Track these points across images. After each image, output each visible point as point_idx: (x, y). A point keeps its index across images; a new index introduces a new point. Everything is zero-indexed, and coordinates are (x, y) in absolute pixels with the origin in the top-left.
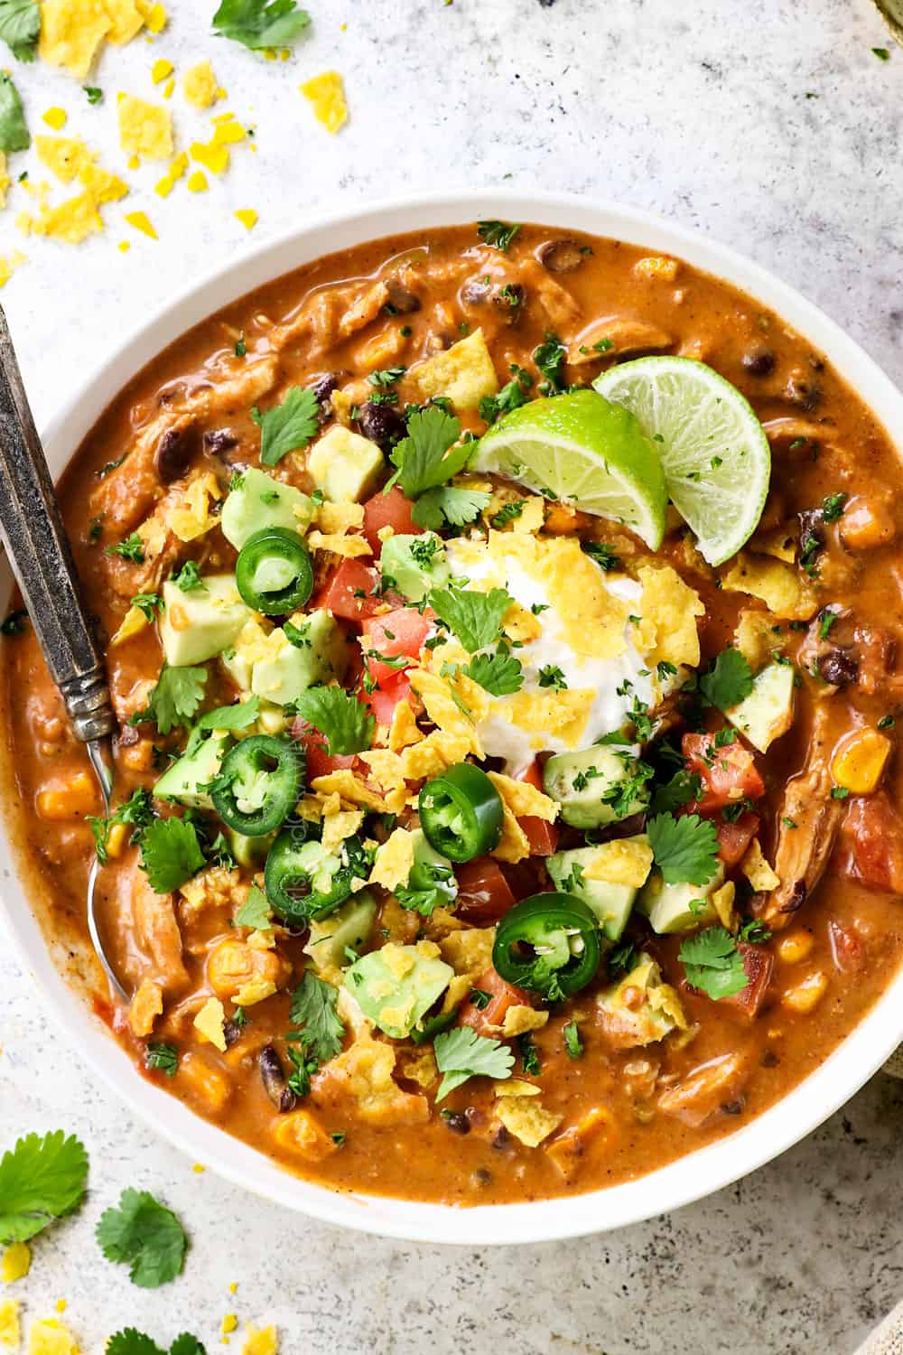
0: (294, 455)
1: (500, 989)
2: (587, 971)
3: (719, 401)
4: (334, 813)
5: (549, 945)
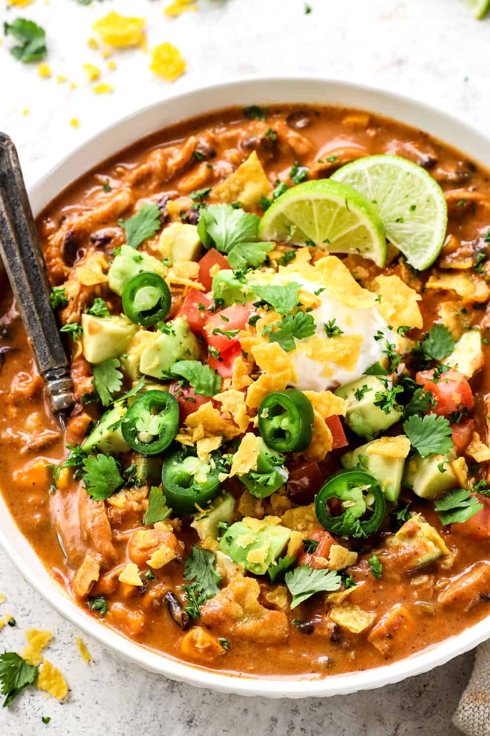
0: (149, 242)
1: (323, 538)
2: (379, 517)
3: (408, 174)
4: (201, 439)
5: (352, 500)
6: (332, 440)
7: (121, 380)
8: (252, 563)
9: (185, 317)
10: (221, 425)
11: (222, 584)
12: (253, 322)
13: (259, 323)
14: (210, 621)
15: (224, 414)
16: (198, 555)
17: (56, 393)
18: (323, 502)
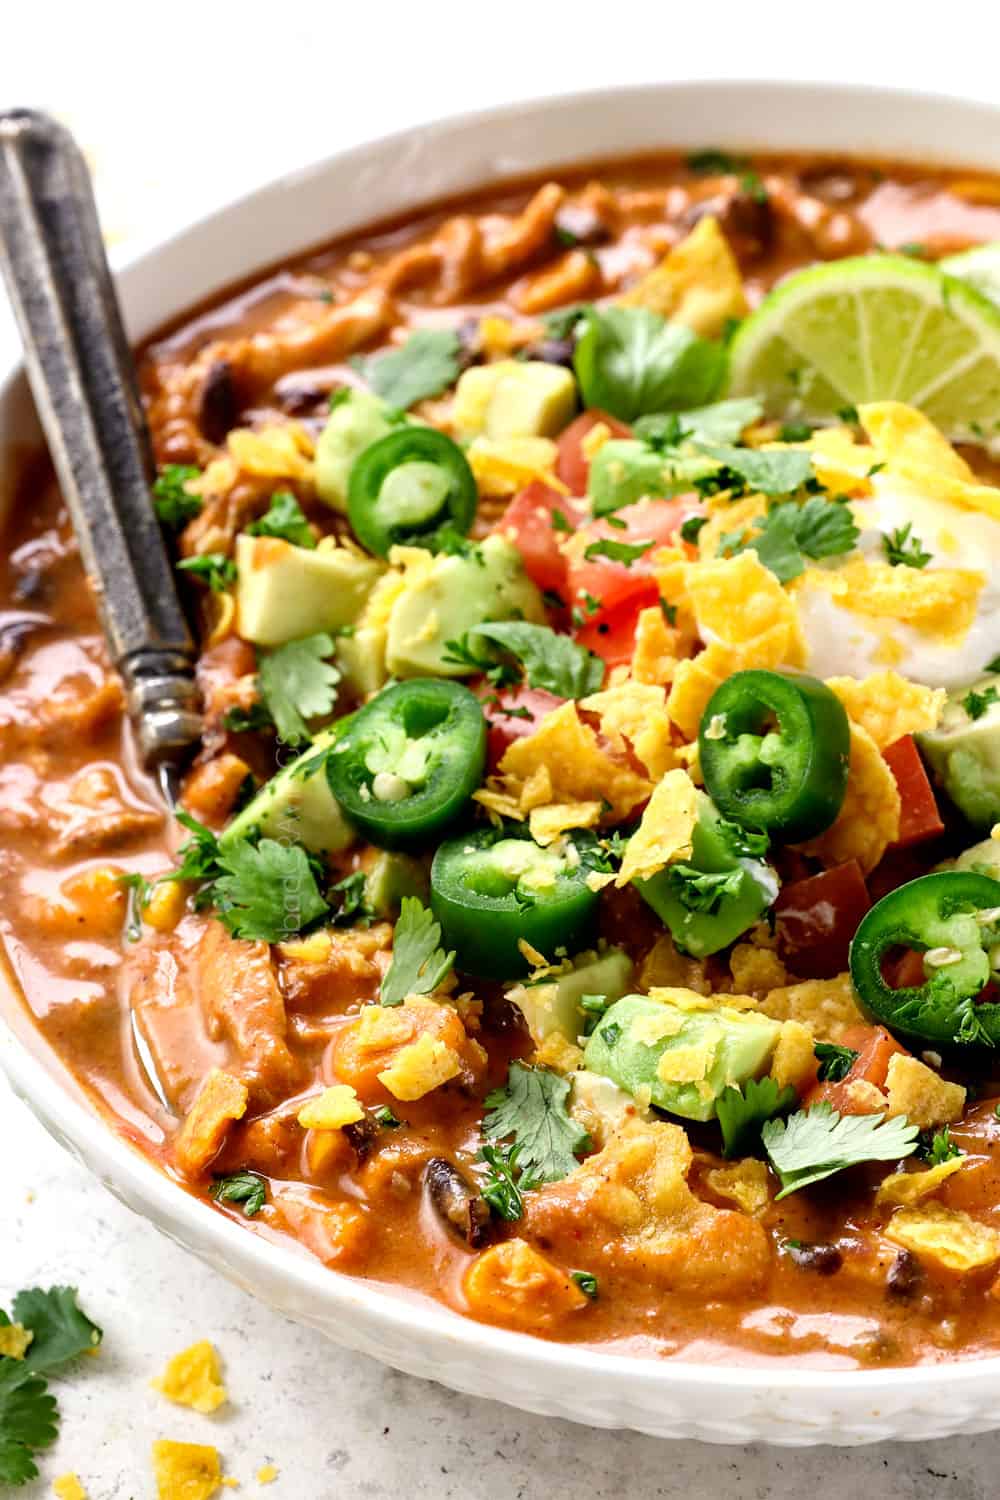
1: (870, 1042)
4: (544, 805)
5: (951, 947)
6: (898, 805)
7: (335, 686)
8: (672, 1083)
9: (513, 533)
10: (601, 770)
11: (586, 1148)
12: (691, 533)
13: (705, 534)
14: (549, 1227)
15: (609, 745)
16: (524, 1085)
17: (151, 706)
18: (872, 949)
